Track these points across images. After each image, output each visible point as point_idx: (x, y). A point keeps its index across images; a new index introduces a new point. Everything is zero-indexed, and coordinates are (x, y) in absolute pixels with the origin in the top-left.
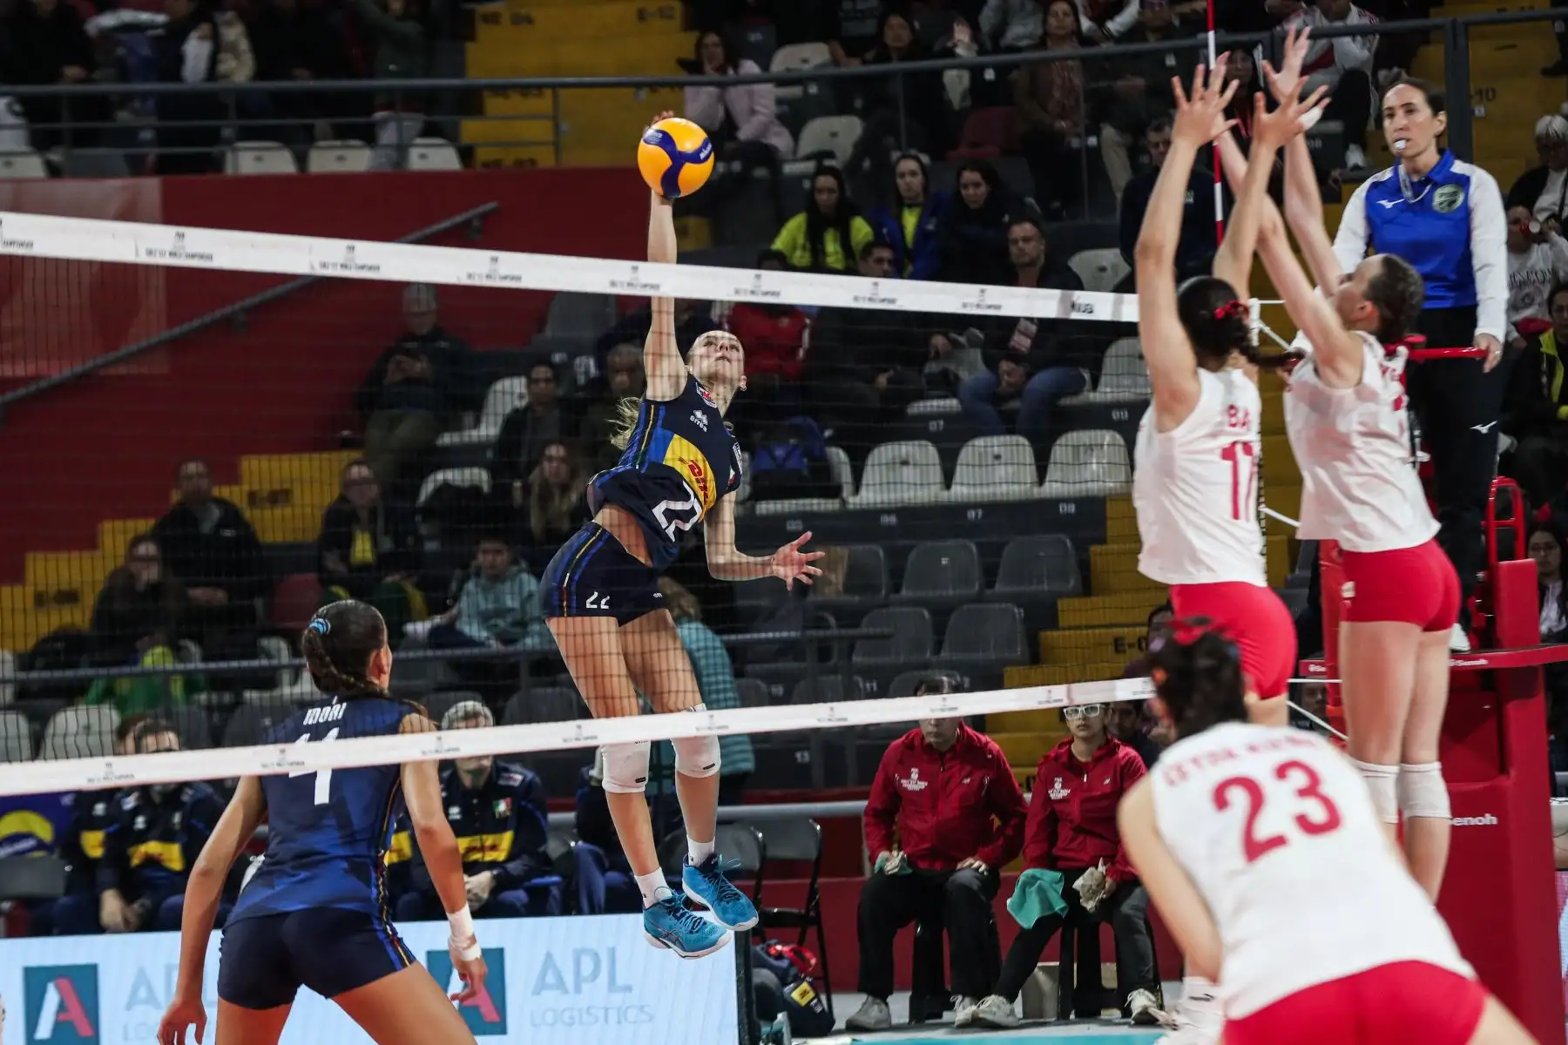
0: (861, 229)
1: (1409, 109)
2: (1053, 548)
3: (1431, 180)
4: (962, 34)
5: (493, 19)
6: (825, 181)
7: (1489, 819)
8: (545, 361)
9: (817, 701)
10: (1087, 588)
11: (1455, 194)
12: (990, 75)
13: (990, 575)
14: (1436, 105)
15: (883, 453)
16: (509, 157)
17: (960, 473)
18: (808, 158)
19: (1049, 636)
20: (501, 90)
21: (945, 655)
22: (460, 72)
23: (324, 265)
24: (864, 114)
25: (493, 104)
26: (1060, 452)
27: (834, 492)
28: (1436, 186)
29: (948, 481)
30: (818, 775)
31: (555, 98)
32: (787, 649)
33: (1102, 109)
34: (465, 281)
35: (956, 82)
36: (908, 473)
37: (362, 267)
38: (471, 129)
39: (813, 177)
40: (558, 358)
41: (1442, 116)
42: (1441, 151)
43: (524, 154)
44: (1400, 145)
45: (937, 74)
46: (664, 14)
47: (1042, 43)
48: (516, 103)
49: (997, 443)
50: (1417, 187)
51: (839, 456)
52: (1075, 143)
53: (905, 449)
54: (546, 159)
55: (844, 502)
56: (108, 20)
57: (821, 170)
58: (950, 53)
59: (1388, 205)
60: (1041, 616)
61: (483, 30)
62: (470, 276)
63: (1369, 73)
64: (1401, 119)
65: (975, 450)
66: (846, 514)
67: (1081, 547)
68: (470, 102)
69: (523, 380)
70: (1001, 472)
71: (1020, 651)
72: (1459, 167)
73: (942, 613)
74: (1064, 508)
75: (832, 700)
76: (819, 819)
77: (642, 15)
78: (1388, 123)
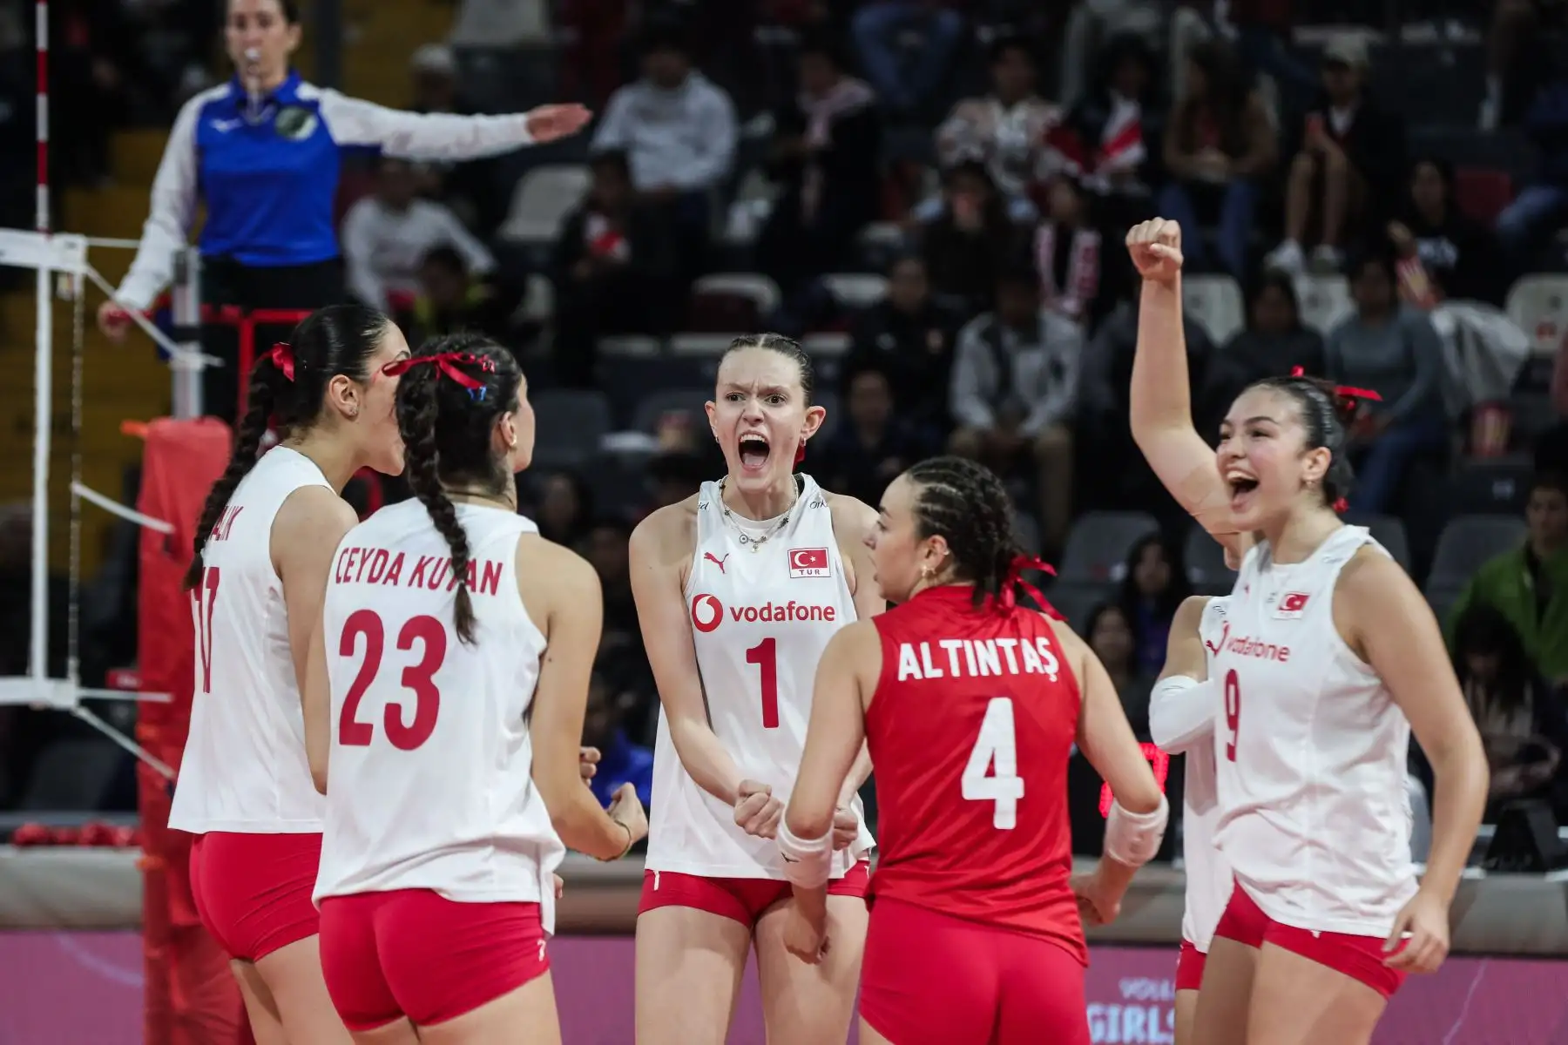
1: (263, 20)
11: (301, 118)
14: (292, 16)
28: (278, 109)
41: (296, 30)
44: (250, 57)
59: (223, 127)
64: (251, 28)
78: (232, 33)
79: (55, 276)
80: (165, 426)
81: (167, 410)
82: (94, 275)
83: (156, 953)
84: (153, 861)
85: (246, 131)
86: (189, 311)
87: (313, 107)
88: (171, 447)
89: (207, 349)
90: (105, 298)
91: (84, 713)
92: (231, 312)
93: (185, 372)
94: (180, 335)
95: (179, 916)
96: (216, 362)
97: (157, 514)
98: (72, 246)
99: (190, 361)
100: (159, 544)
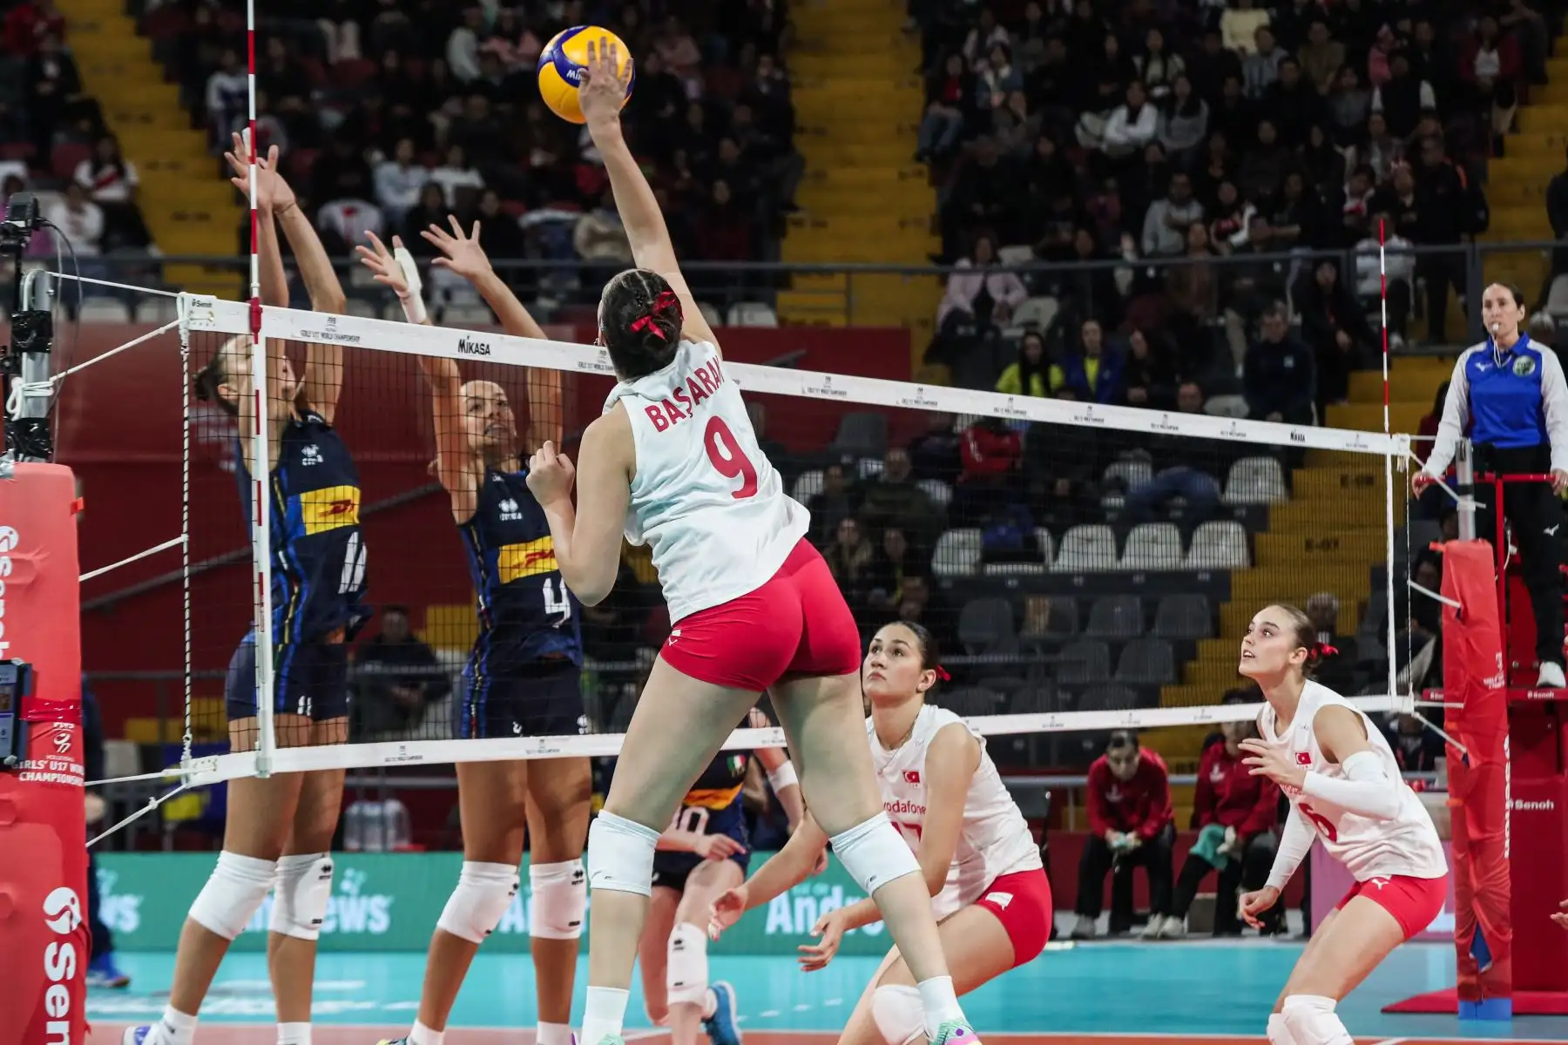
0: (1056, 375)
1: (1502, 303)
2: (1195, 604)
3: (1512, 353)
4: (1127, 244)
5: (799, 223)
6: (1033, 340)
7: (1548, 805)
8: (838, 464)
9: (1121, 708)
10: (1217, 634)
11: (1529, 364)
12: (1151, 273)
13: (1149, 622)
14: (1519, 300)
15: (1075, 534)
16: (810, 319)
17: (1130, 548)
18: (1018, 326)
19: (1191, 665)
20: (805, 272)
21: (1118, 676)
22: (777, 258)
23: (811, 390)
24: (1060, 297)
25: (799, 282)
26: (1199, 536)
27: (1038, 558)
28: (1515, 357)
29: (1120, 553)
30: (1033, 757)
31: (849, 282)
32: (1007, 668)
33: (1227, 299)
34: (902, 405)
35: (1123, 277)
36: (1093, 548)
37: (835, 392)
38: (783, 297)
39: (1023, 339)
40: (846, 460)
41: (1523, 309)
42: (1521, 334)
43: (821, 317)
44: (1496, 327)
45: (1110, 273)
46: (918, 222)
47: (1185, 251)
48: (816, 282)
49: (1155, 530)
50: (1505, 356)
51: (1044, 535)
52: (1210, 322)
53: (1091, 531)
54: (838, 321)
55: (1046, 567)
56: (535, 217)
57: (1028, 334)
58: (1119, 256)
59: (1482, 368)
60: (1185, 652)
61: (792, 230)
62: (904, 401)
63: (1410, 282)
64: (1496, 308)
65: (1139, 533)
66: (1047, 575)
67: (1215, 605)
68: (783, 280)
69: (820, 475)
70: (1158, 550)
71: (1170, 676)
72: (1533, 345)
73: (1116, 648)
74: (1201, 577)
75: (1131, 708)
76: (1048, 788)
77: (903, 224)
78: (1485, 311)
79: (1394, 458)
80: (1454, 544)
81: (1455, 535)
82: (1415, 457)
83: (1460, 856)
84: (1457, 802)
85: (1495, 370)
86: (1466, 476)
87: (1536, 357)
88: (1459, 557)
89: (1476, 499)
90: (1419, 468)
91: (1417, 715)
92: (1490, 476)
93: (1465, 513)
94: (1463, 491)
95: (1473, 833)
96: (1483, 506)
97: (1454, 598)
98: (1403, 440)
99: (1467, 506)
100: (1454, 615)
